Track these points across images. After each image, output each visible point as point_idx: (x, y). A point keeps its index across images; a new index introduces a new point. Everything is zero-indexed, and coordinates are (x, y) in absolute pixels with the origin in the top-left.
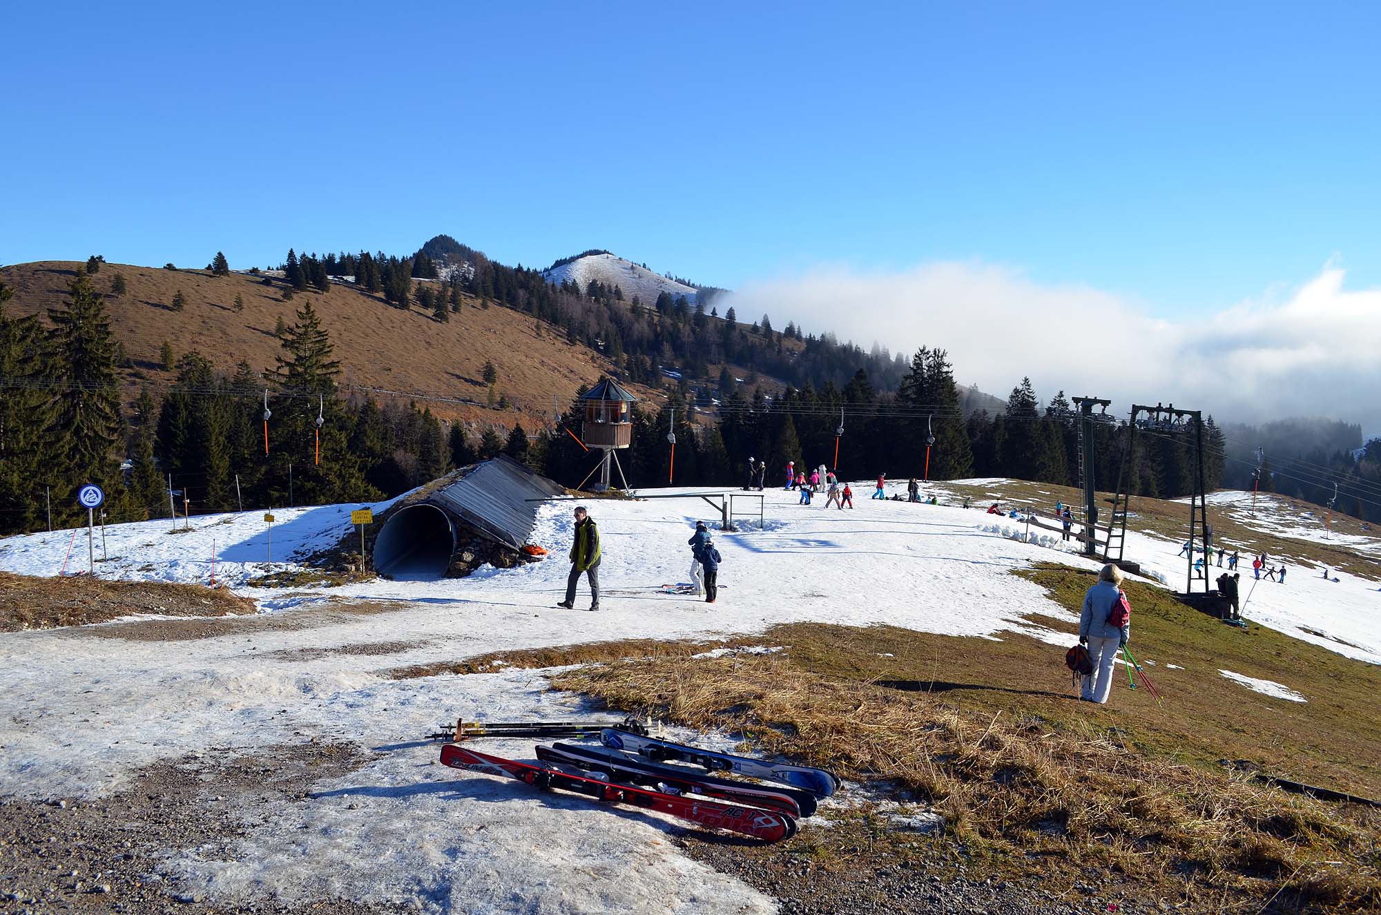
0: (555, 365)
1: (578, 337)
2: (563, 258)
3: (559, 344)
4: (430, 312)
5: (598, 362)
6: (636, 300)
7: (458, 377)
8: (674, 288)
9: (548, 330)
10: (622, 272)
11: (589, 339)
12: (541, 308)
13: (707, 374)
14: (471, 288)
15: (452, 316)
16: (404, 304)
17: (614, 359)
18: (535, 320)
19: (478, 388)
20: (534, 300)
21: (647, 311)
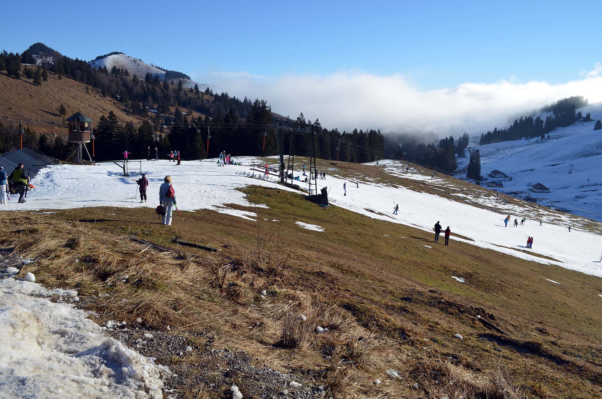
0: (95, 106)
1: (107, 93)
2: (101, 56)
3: (97, 97)
4: (31, 81)
5: (117, 105)
6: (135, 76)
7: (47, 112)
8: (154, 71)
9: (92, 90)
10: (130, 63)
11: (112, 94)
12: (88, 79)
13: (169, 111)
14: (52, 69)
15: (43, 83)
16: (17, 77)
17: (125, 103)
18: (86, 85)
19: (57, 118)
20: (85, 76)
21: (140, 81)
